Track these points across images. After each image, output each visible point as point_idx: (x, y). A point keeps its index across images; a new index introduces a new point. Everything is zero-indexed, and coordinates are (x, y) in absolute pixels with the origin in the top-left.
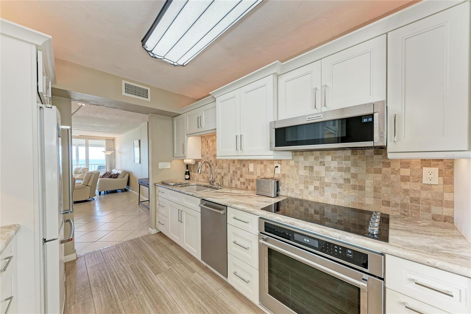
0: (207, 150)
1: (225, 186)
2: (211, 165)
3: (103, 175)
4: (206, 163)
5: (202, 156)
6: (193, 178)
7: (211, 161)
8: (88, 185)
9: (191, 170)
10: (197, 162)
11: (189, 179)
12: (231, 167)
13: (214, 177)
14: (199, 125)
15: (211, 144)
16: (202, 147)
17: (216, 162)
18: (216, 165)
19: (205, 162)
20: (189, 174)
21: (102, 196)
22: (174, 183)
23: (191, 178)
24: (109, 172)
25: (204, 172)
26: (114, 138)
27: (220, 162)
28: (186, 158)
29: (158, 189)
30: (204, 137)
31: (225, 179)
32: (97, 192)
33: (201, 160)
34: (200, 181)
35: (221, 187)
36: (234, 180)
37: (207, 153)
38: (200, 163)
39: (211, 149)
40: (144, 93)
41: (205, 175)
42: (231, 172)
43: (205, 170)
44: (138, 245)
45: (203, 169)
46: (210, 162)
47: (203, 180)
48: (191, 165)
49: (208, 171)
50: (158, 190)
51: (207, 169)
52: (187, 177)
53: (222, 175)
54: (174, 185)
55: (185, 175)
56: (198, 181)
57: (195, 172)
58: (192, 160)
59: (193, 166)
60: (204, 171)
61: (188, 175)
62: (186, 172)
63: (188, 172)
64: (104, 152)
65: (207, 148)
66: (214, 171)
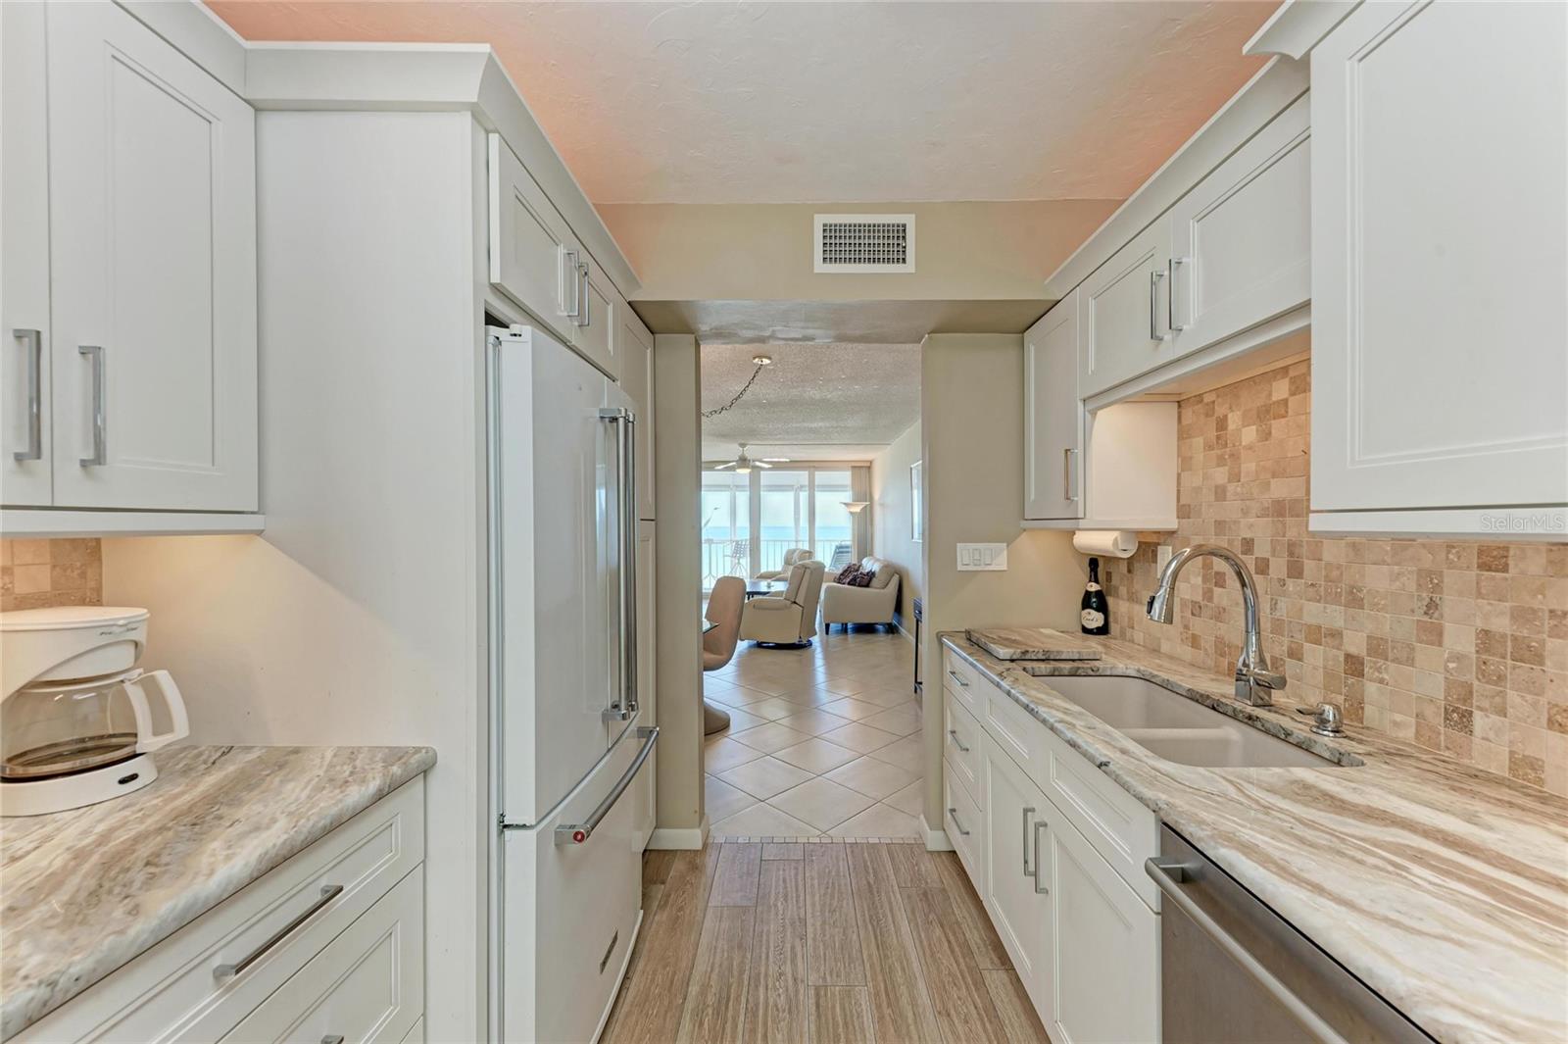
0: (1220, 475)
1: (1382, 735)
2: (1252, 568)
3: (842, 575)
4: (1212, 554)
5: (1183, 512)
6: (1123, 634)
7: (1248, 545)
8: (797, 601)
9: (1116, 589)
10: (1147, 547)
11: (1103, 630)
12: (1449, 602)
13: (1276, 648)
14: (1160, 321)
15: (1249, 435)
16: (1185, 462)
17: (1291, 554)
18: (1295, 571)
19: (1199, 551)
20: (1103, 608)
21: (833, 638)
22: (1012, 651)
23: (1114, 628)
24: (854, 565)
25: (1196, 609)
26: (871, 462)
27: (1330, 553)
28: (1082, 524)
29: (951, 663)
30: (1199, 398)
31: (1381, 681)
32: (818, 625)
33: (1172, 533)
34: (1171, 658)
35: (1346, 746)
36: (1502, 712)
37: (1220, 493)
38: (1165, 553)
39: (1253, 466)
40: (888, 244)
41: (1198, 625)
42: (1460, 639)
43: (1199, 598)
44: (869, 883)
45: (1191, 587)
46: (1237, 549)
47: (1186, 652)
48: (1111, 560)
49: (1225, 603)
50: (948, 666)
51: (1217, 591)
52: (1095, 619)
53: (1353, 650)
54: (1012, 661)
55: (1084, 608)
56: (1155, 651)
57: (1133, 598)
58: (1116, 534)
59: (1124, 568)
60: (1194, 603)
61: (1097, 610)
62: (1088, 594)
63: (1099, 594)
64: (845, 504)
65: (1221, 461)
66: (1274, 608)
